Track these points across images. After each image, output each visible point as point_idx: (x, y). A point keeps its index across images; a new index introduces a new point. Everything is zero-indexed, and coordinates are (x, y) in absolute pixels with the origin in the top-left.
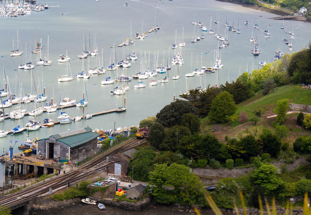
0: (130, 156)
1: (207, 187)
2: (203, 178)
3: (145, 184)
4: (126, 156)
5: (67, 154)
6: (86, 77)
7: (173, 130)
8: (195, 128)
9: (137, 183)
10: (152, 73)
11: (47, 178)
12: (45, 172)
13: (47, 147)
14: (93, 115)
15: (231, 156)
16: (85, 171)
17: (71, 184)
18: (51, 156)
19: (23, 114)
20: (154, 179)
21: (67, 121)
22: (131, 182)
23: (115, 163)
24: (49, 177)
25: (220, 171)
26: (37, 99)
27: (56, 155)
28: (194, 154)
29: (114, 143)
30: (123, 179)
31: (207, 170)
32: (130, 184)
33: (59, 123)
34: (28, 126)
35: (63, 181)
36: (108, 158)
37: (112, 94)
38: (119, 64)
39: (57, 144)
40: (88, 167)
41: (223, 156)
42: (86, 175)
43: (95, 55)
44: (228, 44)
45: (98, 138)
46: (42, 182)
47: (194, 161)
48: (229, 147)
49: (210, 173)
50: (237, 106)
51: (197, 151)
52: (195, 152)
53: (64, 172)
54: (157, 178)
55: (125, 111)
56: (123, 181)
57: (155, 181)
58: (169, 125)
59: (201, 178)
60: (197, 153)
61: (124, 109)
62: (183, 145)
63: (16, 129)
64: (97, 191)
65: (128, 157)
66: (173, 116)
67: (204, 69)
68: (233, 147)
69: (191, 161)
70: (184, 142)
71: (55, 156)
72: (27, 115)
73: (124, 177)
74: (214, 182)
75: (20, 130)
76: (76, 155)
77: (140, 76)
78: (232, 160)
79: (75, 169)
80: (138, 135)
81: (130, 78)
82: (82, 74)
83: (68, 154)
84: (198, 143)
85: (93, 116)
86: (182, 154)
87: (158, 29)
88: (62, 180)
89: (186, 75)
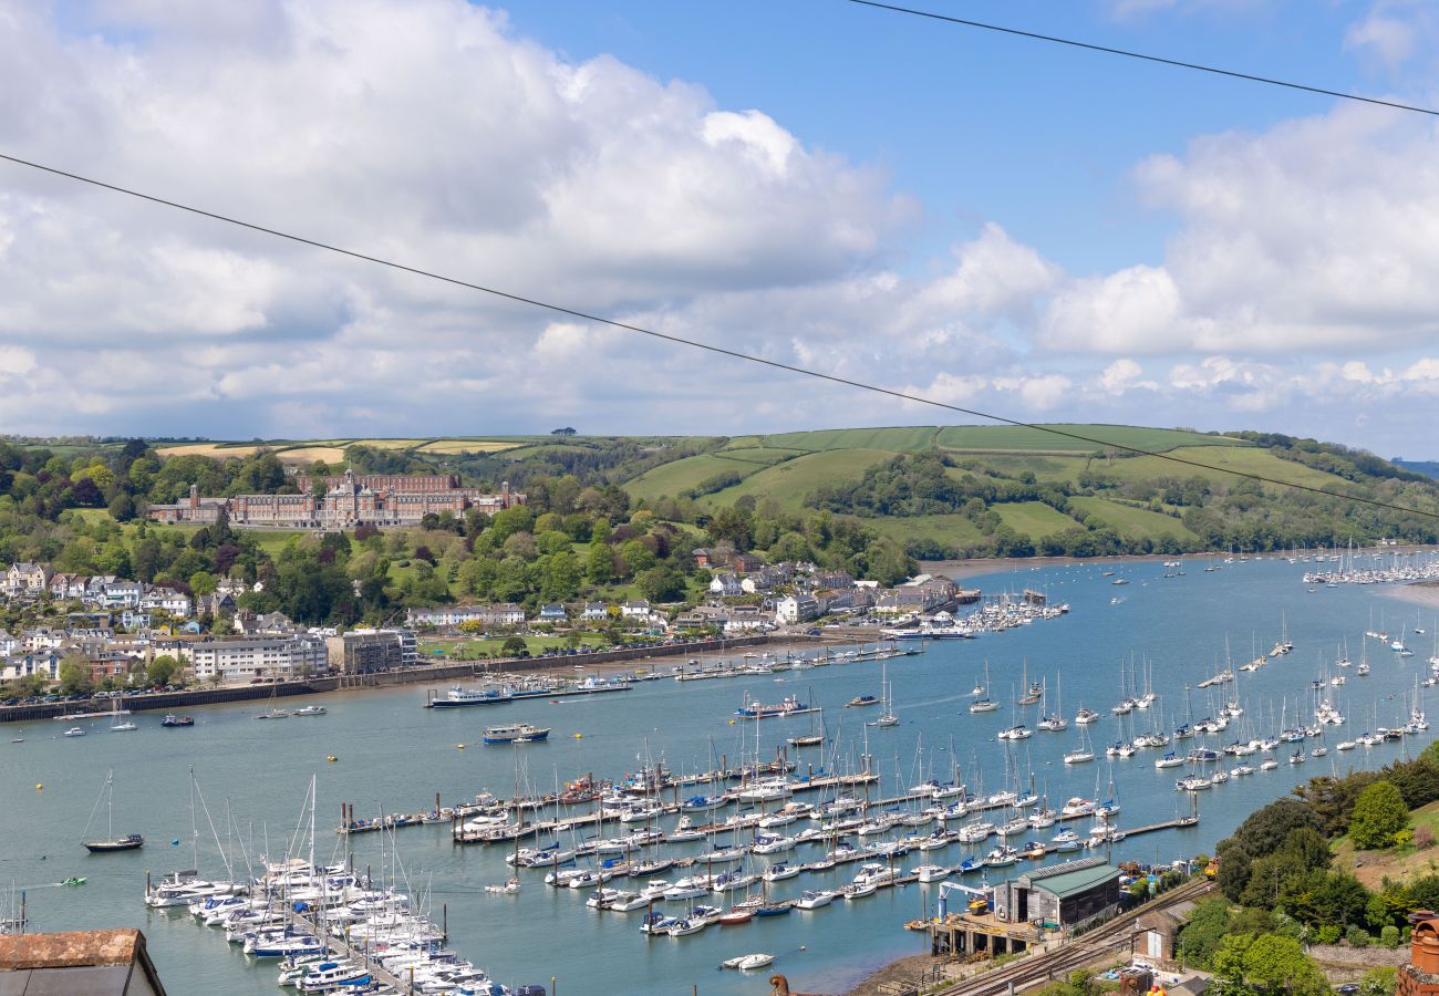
0: (1180, 917)
1: (1341, 985)
2: (1332, 966)
3: (1203, 976)
4: (1170, 916)
5: (1054, 911)
6: (1124, 753)
7: (1267, 863)
8: (1321, 858)
9: (1191, 974)
10: (1267, 743)
11: (1010, 962)
12: (1009, 948)
13: (1015, 897)
14: (1129, 832)
15: (1393, 920)
16: (1089, 948)
17: (1054, 974)
18: (1023, 916)
19: (986, 832)
20: (1225, 966)
21: (1072, 844)
22: (1181, 972)
23: (1150, 933)
24: (1014, 959)
25: (1369, 952)
26: (1019, 800)
27: (1032, 913)
28: (1311, 914)
29: (1159, 890)
30: (1164, 965)
31: (1341, 949)
32: (1178, 976)
33: (1055, 851)
34: (993, 857)
35: (1042, 968)
36: (1138, 920)
37: (1180, 788)
38: (1199, 725)
39: (1032, 892)
40: (1096, 940)
41: (1376, 920)
42: (1091, 956)
43: (1148, 707)
45: (1122, 879)
46: (998, 969)
47: (1313, 929)
48: (1388, 900)
49: (1346, 954)
50: (1411, 813)
51: (1318, 908)
52: (1314, 911)
53: (1046, 948)
54: (1231, 964)
55: (1195, 825)
56: (1165, 970)
57: (1225, 971)
58: (1261, 852)
59: (1329, 966)
60: (1318, 913)
61: (1193, 820)
62: (1289, 894)
63: (966, 864)
64: (1107, 990)
65: (1176, 920)
66: (1268, 834)
67: (1383, 733)
68: (1397, 901)
69: (1306, 929)
70: (1292, 888)
71: (1030, 915)
72: (994, 834)
73: (1166, 962)
74: (1356, 975)
75: (975, 866)
76: (1073, 913)
77: (1239, 751)
78: (1394, 929)
79: (1071, 943)
80: (1210, 871)
81: (1218, 753)
82: (1117, 748)
83: (1056, 912)
84: (1324, 890)
85: (1127, 836)
86: (1287, 913)
87: (1290, 648)
88: (1040, 965)
89: (1339, 747)
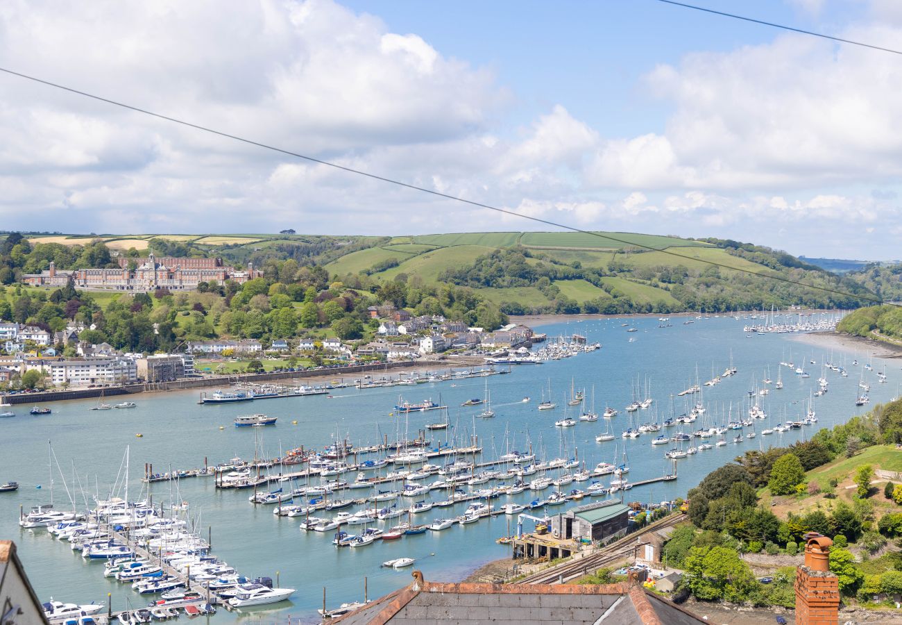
0: (665, 536)
1: (761, 578)
2: (756, 566)
3: (678, 572)
4: (659, 535)
5: (588, 532)
6: (633, 435)
7: (718, 503)
8: (751, 500)
9: (671, 571)
10: (720, 430)
11: (561, 563)
12: (560, 555)
13: (564, 523)
14: (634, 484)
15: (794, 538)
16: (609, 555)
17: (588, 571)
18: (569, 535)
19: (546, 484)
20: (691, 566)
21: (600, 491)
22: (665, 569)
23: (646, 546)
24: (563, 561)
25: (779, 558)
26: (568, 464)
27: (575, 533)
28: (744, 534)
29: (652, 519)
30: (655, 565)
31: (762, 556)
32: (663, 572)
33: (589, 495)
34: (551, 499)
35: (580, 567)
36: (639, 537)
37: (667, 457)
38: (679, 418)
39: (575, 521)
40: (614, 550)
41: (784, 538)
42: (610, 560)
43: (647, 407)
44: (826, 391)
45: (630, 512)
46: (553, 567)
47: (745, 543)
48: (791, 526)
49: (765, 559)
50: (806, 473)
51: (749, 531)
52: (746, 533)
53: (583, 555)
54: (695, 565)
55: (675, 479)
56: (655, 568)
57: (692, 569)
58: (715, 497)
59: (755, 566)
60: (748, 534)
61: (674, 477)
62: (732, 522)
63: (534, 503)
64: (620, 581)
65: (662, 537)
66: (719, 486)
67: (790, 424)
68: (796, 527)
69: (741, 544)
70: (733, 519)
71: (573, 535)
72: (552, 484)
73: (656, 564)
74: (771, 571)
75: (539, 504)
76: (600, 533)
77: (703, 434)
78: (795, 544)
79: (598, 552)
80: (684, 508)
81: (691, 436)
82: (629, 432)
83: (590, 533)
84: (752, 520)
85: (634, 486)
86: (730, 534)
87: (735, 372)
88: (579, 565)
89: (763, 432)
